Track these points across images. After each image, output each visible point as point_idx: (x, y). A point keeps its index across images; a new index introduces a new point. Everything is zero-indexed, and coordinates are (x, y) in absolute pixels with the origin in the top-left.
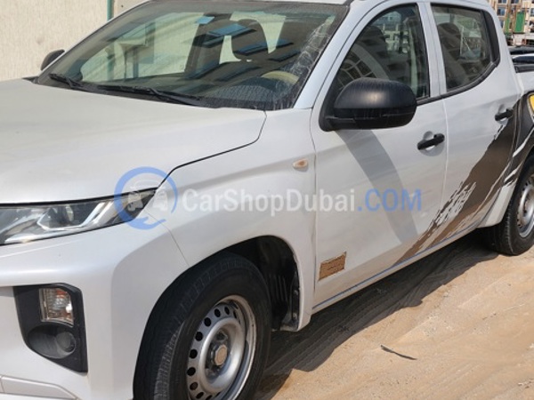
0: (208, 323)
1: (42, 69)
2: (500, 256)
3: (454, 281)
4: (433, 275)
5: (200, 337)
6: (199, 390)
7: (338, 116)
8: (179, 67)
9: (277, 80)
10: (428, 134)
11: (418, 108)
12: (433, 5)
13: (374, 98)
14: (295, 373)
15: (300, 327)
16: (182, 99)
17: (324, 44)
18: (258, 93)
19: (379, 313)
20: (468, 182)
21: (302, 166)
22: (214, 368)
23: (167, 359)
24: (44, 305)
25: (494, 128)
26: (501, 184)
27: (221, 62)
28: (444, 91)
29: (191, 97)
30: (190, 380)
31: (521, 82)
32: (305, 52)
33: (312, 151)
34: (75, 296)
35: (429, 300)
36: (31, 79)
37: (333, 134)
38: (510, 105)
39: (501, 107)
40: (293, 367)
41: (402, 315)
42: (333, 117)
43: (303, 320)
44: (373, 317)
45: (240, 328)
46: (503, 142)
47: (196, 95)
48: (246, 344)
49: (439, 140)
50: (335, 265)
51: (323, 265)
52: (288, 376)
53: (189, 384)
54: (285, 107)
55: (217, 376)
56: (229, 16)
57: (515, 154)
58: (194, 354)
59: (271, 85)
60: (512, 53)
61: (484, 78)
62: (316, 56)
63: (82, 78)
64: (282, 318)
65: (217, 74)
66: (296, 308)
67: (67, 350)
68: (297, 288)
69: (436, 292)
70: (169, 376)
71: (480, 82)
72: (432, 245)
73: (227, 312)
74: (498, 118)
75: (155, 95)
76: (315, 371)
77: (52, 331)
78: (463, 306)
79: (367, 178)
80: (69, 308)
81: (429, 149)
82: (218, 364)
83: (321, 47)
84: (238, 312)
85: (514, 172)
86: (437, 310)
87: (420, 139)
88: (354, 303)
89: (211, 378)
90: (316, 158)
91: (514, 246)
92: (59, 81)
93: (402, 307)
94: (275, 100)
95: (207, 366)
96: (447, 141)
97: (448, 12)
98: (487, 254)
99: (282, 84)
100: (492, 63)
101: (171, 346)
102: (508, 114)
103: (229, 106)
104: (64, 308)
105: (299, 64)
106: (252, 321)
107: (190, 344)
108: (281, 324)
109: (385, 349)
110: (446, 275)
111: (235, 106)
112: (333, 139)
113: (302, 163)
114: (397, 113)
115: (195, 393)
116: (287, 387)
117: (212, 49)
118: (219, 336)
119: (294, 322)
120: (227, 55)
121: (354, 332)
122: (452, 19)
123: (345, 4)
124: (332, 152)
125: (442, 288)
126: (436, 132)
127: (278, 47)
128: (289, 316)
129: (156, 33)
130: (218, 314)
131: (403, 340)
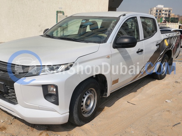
0: (86, 95)
1: (44, 33)
2: (157, 80)
3: (145, 86)
4: (139, 85)
5: (84, 98)
6: (84, 110)
7: (117, 45)
8: (76, 33)
9: (102, 36)
10: (139, 49)
11: (137, 43)
12: (140, 17)
13: (126, 40)
14: (106, 107)
15: (107, 96)
16: (79, 41)
17: (114, 27)
18: (97, 39)
19: (126, 93)
20: (149, 61)
21: (108, 57)
22: (87, 106)
23: (77, 102)
24: (49, 89)
25: (155, 48)
26: (157, 62)
27: (87, 31)
28: (143, 39)
29: (81, 40)
30: (82, 108)
31: (162, 36)
32: (109, 29)
33: (111, 54)
34: (56, 87)
35: (139, 90)
36: (41, 36)
37: (116, 49)
38: (160, 42)
39: (157, 43)
40: (105, 106)
41: (132, 94)
42: (116, 45)
43: (108, 95)
44: (125, 95)
45: (93, 96)
46: (158, 51)
47: (82, 40)
48: (94, 100)
49: (142, 51)
50: (116, 81)
51: (113, 81)
52: (104, 108)
53: (81, 109)
54: (104, 43)
55: (87, 107)
56: (89, 20)
57: (161, 54)
58: (83, 102)
59: (101, 37)
60: (160, 28)
61: (153, 35)
62: (112, 30)
63: (53, 35)
64: (103, 94)
65: (85, 35)
66: (107, 91)
67: (54, 100)
68: (107, 87)
69: (140, 89)
70: (77, 107)
71: (152, 36)
72: (140, 77)
73: (90, 92)
74: (157, 45)
75: (72, 40)
76: (111, 107)
77: (51, 95)
78: (147, 92)
79: (124, 60)
80: (55, 90)
81: (139, 53)
82: (88, 104)
83: (113, 28)
84: (93, 92)
85: (160, 59)
86: (141, 93)
87: (137, 50)
88: (120, 91)
89: (86, 108)
90: (112, 55)
91: (160, 77)
92: (48, 36)
93: (132, 92)
94: (102, 41)
95: (85, 105)
96: (144, 51)
97: (144, 19)
98: (153, 79)
99: (103, 37)
100: (155, 32)
101: (78, 100)
102: (159, 44)
103: (90, 42)
104: (53, 90)
105: (107, 32)
106: (96, 94)
107: (82, 99)
108: (103, 96)
109: (128, 102)
110: (143, 85)
111: (92, 42)
112: (116, 50)
113: (108, 56)
114: (132, 44)
115: (83, 111)
116: (104, 111)
117: (84, 28)
118: (88, 98)
119: (106, 95)
120: (88, 29)
121: (120, 98)
122: (145, 20)
123: (119, 17)
124: (115, 54)
125: (142, 88)
126: (141, 49)
127: (100, 28)
128: (105, 93)
129: (68, 26)
130: (88, 92)
131: (132, 100)
